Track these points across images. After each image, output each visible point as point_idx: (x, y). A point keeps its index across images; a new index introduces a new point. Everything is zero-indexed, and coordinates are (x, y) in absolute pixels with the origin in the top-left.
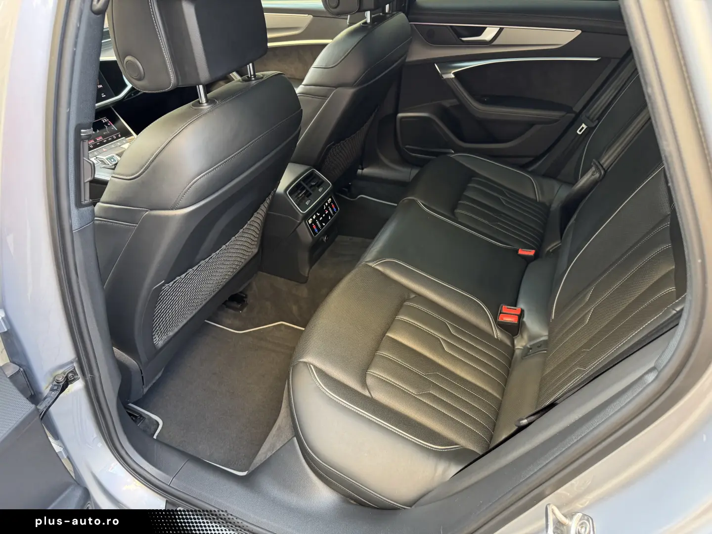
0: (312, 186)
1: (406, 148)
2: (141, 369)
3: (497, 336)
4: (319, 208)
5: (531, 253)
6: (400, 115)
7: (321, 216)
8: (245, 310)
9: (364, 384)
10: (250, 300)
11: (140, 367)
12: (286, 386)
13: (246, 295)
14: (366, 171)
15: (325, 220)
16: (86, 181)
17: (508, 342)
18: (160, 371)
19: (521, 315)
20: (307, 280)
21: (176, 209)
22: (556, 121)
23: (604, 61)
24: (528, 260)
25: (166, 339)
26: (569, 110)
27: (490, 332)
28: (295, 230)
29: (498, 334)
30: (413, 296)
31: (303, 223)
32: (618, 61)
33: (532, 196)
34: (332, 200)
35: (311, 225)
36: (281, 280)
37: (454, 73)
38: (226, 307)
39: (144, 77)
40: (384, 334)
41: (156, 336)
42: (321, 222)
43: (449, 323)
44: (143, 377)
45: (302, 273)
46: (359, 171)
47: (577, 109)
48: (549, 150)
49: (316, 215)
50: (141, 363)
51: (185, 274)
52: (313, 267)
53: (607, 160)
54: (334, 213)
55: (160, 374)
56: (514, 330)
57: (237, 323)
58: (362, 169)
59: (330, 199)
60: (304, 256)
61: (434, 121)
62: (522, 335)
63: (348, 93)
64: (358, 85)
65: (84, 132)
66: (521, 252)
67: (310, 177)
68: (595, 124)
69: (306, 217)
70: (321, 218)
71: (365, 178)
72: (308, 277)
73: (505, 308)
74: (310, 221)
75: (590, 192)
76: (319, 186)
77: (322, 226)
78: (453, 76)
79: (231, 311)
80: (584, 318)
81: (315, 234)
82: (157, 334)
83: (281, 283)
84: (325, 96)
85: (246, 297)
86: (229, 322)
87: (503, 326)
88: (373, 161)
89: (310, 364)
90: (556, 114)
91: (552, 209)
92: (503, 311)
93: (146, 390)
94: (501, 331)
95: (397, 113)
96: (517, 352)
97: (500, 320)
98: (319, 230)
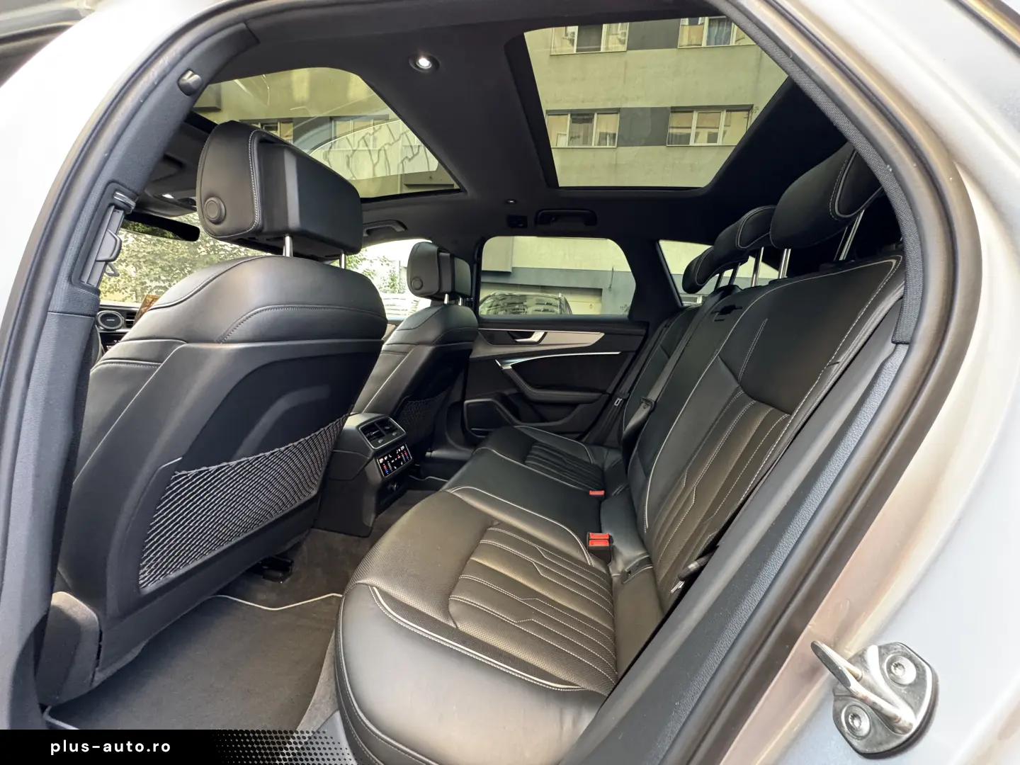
0: (385, 430)
1: (473, 431)
2: (103, 630)
3: (591, 563)
4: (391, 450)
5: (602, 493)
6: (467, 402)
7: (392, 459)
8: (287, 580)
9: (447, 613)
10: (295, 569)
11: (100, 626)
12: (333, 637)
13: (292, 562)
14: (435, 453)
15: (397, 464)
16: (99, 258)
17: (604, 571)
18: (135, 645)
19: (610, 540)
20: (371, 531)
21: (223, 343)
22: (597, 400)
23: (624, 354)
24: (600, 500)
25: (162, 582)
26: (604, 392)
27: (583, 559)
28: (363, 468)
29: (591, 561)
30: (496, 523)
31: (374, 460)
32: (634, 354)
33: (587, 460)
34: (405, 449)
35: (381, 464)
36: (339, 537)
37: (512, 366)
38: (264, 578)
39: (223, 220)
40: (469, 558)
41: (145, 569)
42: (392, 465)
43: (541, 549)
44: (100, 647)
45: (366, 524)
46: (428, 454)
47: (610, 391)
48: (594, 423)
49: (388, 457)
50: (105, 614)
51: (216, 467)
52: (380, 516)
53: (654, 396)
54: (407, 460)
55: (136, 652)
56: (606, 555)
57: (273, 597)
58: (431, 452)
59: (403, 447)
60: (370, 501)
61: (496, 404)
62: (615, 561)
63: (427, 351)
64: (437, 343)
65: (120, 197)
66: (592, 493)
67: (383, 423)
68: (627, 396)
69: (378, 454)
70: (393, 461)
71: (432, 459)
72: (372, 528)
73: (593, 535)
74: (381, 460)
75: (646, 422)
76: (394, 431)
77: (394, 469)
78: (510, 367)
79: (269, 583)
80: (689, 499)
81: (386, 474)
82: (149, 567)
83: (337, 539)
84: (405, 353)
85: (291, 564)
86: (262, 596)
87: (595, 552)
88: (442, 444)
89: (372, 586)
90: (595, 395)
91: (605, 469)
92: (591, 538)
93: (100, 677)
94: (593, 558)
95: (464, 399)
96: (615, 580)
97: (590, 545)
98: (390, 472)
